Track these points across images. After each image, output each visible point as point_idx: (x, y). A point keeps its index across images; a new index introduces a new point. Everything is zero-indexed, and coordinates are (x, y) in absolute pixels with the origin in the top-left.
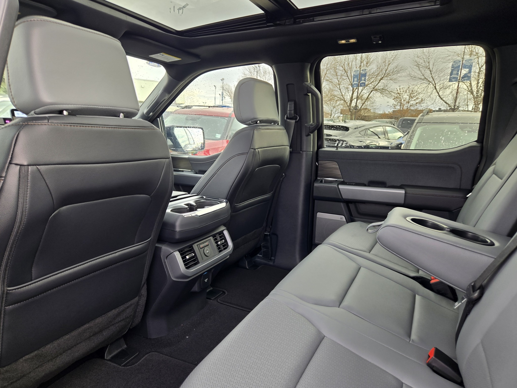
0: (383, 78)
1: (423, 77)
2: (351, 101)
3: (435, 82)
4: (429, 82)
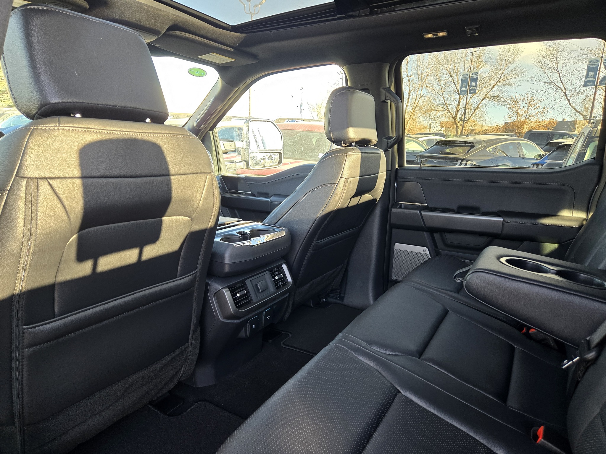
0: (497, 83)
1: (549, 81)
2: (457, 111)
3: (564, 87)
4: (557, 87)
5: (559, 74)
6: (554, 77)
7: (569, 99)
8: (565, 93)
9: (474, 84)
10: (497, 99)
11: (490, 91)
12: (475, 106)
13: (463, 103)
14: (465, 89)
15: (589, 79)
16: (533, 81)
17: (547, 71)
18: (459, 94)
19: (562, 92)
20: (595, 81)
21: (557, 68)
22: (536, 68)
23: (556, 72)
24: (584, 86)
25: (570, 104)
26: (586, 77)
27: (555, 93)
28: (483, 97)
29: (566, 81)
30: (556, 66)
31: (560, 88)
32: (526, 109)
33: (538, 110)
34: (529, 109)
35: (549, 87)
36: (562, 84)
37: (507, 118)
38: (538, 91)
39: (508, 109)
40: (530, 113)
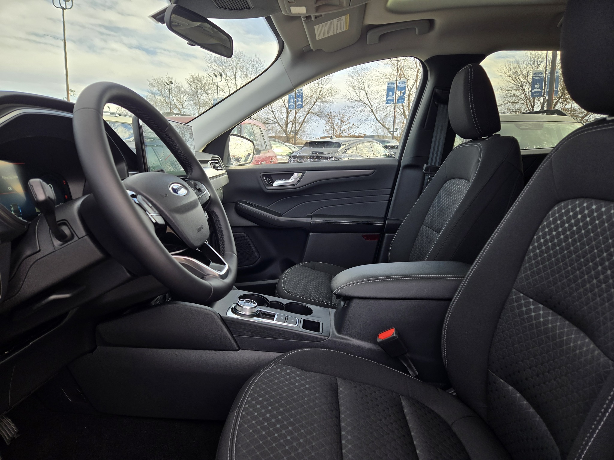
0: (317, 100)
1: (359, 99)
2: (287, 125)
3: (371, 104)
4: (365, 104)
5: (366, 93)
6: (363, 96)
7: (375, 114)
8: (372, 110)
9: (300, 99)
10: (319, 114)
11: (312, 107)
12: (301, 120)
13: (291, 118)
14: (292, 104)
15: (389, 98)
16: (347, 99)
17: (356, 91)
18: (287, 109)
19: (370, 109)
20: (394, 100)
21: (364, 88)
22: (347, 88)
23: (364, 91)
24: (387, 103)
25: (376, 119)
26: (387, 97)
27: (364, 109)
28: (307, 112)
29: (371, 100)
30: (363, 87)
31: (368, 105)
32: (339, 124)
33: (349, 126)
34: (342, 124)
35: (359, 104)
36: (369, 102)
37: (326, 132)
38: (351, 107)
39: (326, 124)
40: (344, 127)
